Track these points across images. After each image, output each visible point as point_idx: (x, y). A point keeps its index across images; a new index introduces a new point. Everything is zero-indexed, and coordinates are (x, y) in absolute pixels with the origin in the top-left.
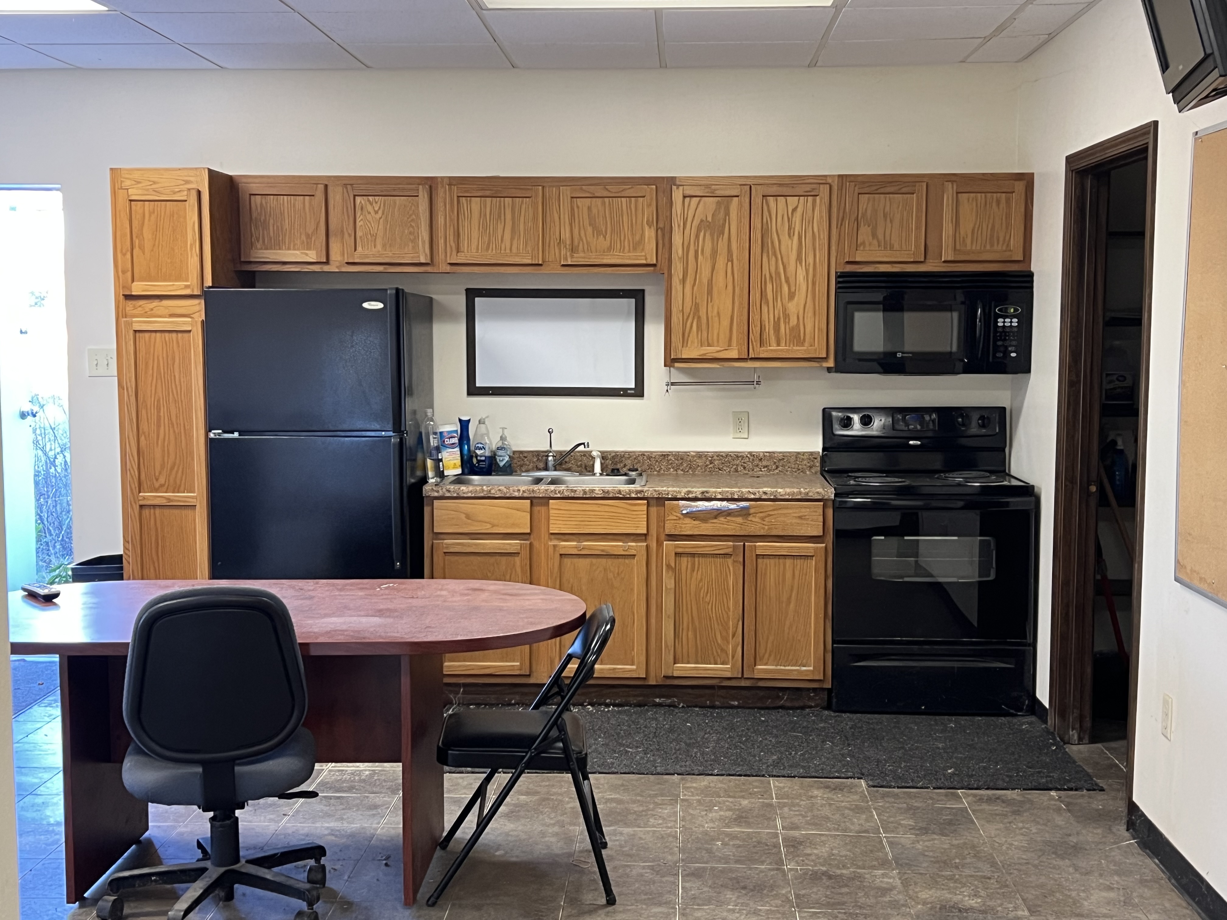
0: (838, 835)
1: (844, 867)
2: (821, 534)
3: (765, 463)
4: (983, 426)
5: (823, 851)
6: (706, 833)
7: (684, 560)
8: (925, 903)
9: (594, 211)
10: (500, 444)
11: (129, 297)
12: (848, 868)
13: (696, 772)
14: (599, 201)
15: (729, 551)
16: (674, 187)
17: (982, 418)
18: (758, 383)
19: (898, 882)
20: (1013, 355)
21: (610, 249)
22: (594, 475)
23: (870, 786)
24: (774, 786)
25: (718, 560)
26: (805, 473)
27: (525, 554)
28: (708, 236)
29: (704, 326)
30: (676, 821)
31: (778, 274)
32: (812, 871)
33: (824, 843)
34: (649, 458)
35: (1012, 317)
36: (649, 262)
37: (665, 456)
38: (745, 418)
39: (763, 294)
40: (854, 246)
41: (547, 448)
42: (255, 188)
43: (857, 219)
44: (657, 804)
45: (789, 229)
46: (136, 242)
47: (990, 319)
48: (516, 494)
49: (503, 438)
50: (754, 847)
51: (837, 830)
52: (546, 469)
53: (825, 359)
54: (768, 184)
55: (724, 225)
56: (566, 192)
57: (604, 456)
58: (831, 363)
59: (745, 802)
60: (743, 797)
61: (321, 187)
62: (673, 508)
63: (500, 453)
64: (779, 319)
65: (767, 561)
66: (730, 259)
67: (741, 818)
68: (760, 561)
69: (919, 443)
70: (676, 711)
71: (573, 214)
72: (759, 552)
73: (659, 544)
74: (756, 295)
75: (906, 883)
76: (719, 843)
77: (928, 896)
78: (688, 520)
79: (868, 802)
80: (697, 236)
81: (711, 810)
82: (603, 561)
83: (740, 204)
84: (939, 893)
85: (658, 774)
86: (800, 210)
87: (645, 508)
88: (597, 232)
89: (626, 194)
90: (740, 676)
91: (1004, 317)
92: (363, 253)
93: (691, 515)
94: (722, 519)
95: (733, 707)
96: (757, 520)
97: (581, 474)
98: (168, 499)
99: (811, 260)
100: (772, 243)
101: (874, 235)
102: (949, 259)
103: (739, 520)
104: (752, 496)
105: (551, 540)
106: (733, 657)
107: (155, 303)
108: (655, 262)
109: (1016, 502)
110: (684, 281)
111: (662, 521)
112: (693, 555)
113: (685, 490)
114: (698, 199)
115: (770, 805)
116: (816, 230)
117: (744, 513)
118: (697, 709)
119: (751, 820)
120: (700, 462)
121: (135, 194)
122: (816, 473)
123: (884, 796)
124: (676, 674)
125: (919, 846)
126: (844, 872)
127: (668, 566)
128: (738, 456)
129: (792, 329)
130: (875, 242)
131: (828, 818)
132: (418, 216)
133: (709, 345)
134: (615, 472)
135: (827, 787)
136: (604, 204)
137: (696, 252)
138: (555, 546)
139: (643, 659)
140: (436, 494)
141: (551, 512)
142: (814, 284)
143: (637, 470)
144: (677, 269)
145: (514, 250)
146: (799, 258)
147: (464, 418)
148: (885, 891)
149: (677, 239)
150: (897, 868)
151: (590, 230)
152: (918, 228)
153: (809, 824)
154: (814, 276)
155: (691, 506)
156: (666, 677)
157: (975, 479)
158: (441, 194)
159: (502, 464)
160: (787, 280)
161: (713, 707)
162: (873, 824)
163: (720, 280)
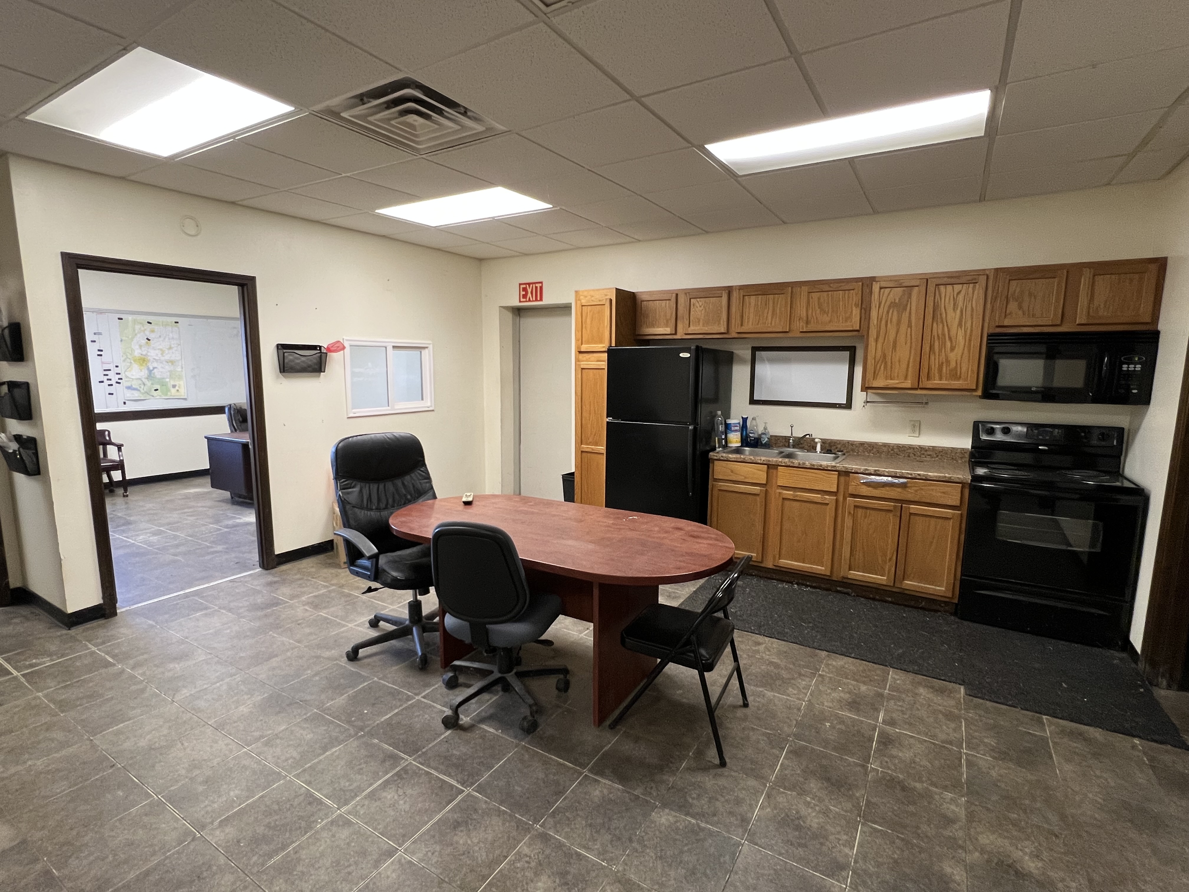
0: (925, 741)
1: (920, 781)
2: (959, 505)
3: (929, 453)
4: (1103, 439)
5: (906, 755)
6: (822, 712)
7: (860, 511)
8: (982, 851)
9: (822, 300)
10: (764, 432)
11: (580, 352)
12: (923, 782)
13: (839, 652)
14: (826, 293)
15: (892, 508)
16: (874, 283)
17: (1103, 434)
18: (927, 403)
19: (962, 813)
20: (1135, 391)
21: (830, 321)
22: (816, 452)
23: (966, 694)
24: (892, 677)
25: (884, 513)
26: (957, 461)
27: (763, 495)
28: (895, 313)
29: (889, 367)
30: (806, 694)
31: (944, 335)
32: (891, 776)
33: (911, 746)
34: (852, 445)
35: (1135, 364)
36: (855, 328)
37: (862, 444)
38: (917, 424)
39: (931, 347)
40: (1003, 315)
41: (789, 435)
42: (645, 297)
43: (1007, 297)
44: (800, 674)
45: (954, 304)
46: (584, 326)
47: (1116, 365)
48: (759, 461)
49: (765, 429)
50: (854, 735)
51: (926, 735)
52: (789, 447)
53: (975, 390)
54: (940, 278)
55: (907, 305)
56: (805, 289)
57: (824, 442)
58: (979, 393)
59: (863, 688)
60: (864, 683)
61: (674, 295)
62: (855, 478)
63: (763, 436)
64: (942, 363)
65: (917, 518)
66: (910, 325)
67: (854, 705)
68: (912, 517)
69: (1046, 448)
70: (849, 598)
71: (808, 302)
72: (912, 511)
73: (845, 498)
74: (927, 348)
75: (971, 817)
76: (828, 724)
77: (988, 842)
78: (864, 487)
79: (960, 710)
80: (888, 312)
81: (834, 690)
82: (808, 505)
83: (919, 292)
84: (1000, 841)
85: (813, 648)
86: (963, 292)
87: (836, 476)
88: (823, 311)
89: (842, 288)
90: (892, 585)
91: (1128, 364)
92: (693, 329)
93: (868, 484)
94: (887, 488)
95: (886, 602)
96: (912, 491)
97: (808, 451)
98: (592, 449)
99: (969, 325)
100: (941, 314)
101: (1020, 307)
102: (1083, 322)
103: (899, 490)
104: (910, 476)
105: (778, 489)
106: (889, 573)
107: (591, 355)
108: (858, 328)
109: (1125, 500)
110: (877, 340)
111: (847, 485)
112: (866, 508)
113: (863, 468)
114: (889, 289)
115: (881, 695)
116: (974, 306)
117: (904, 486)
118: (862, 599)
119: (862, 707)
120: (885, 449)
121: (584, 302)
122: (965, 461)
123: (976, 707)
124: (849, 577)
125: (994, 773)
126: (918, 785)
127: (850, 513)
128: (911, 447)
129: (951, 370)
130: (1020, 313)
131: (921, 720)
132: (722, 308)
133: (891, 379)
134: (829, 451)
135: (932, 687)
136: (828, 295)
137: (887, 322)
138: (780, 493)
139: (829, 564)
140: (716, 458)
141: (779, 473)
142: (970, 340)
143: (842, 451)
144: (873, 332)
145: (773, 325)
146: (960, 325)
147: (745, 416)
148: (949, 821)
149: (874, 314)
150: (967, 794)
151: (818, 311)
152: (1057, 301)
153: (906, 723)
154: (971, 335)
155: (868, 479)
156: (843, 578)
157: (1090, 478)
158: (735, 295)
159: (764, 442)
160: (950, 338)
161: (874, 599)
162: (958, 736)
163: (902, 338)
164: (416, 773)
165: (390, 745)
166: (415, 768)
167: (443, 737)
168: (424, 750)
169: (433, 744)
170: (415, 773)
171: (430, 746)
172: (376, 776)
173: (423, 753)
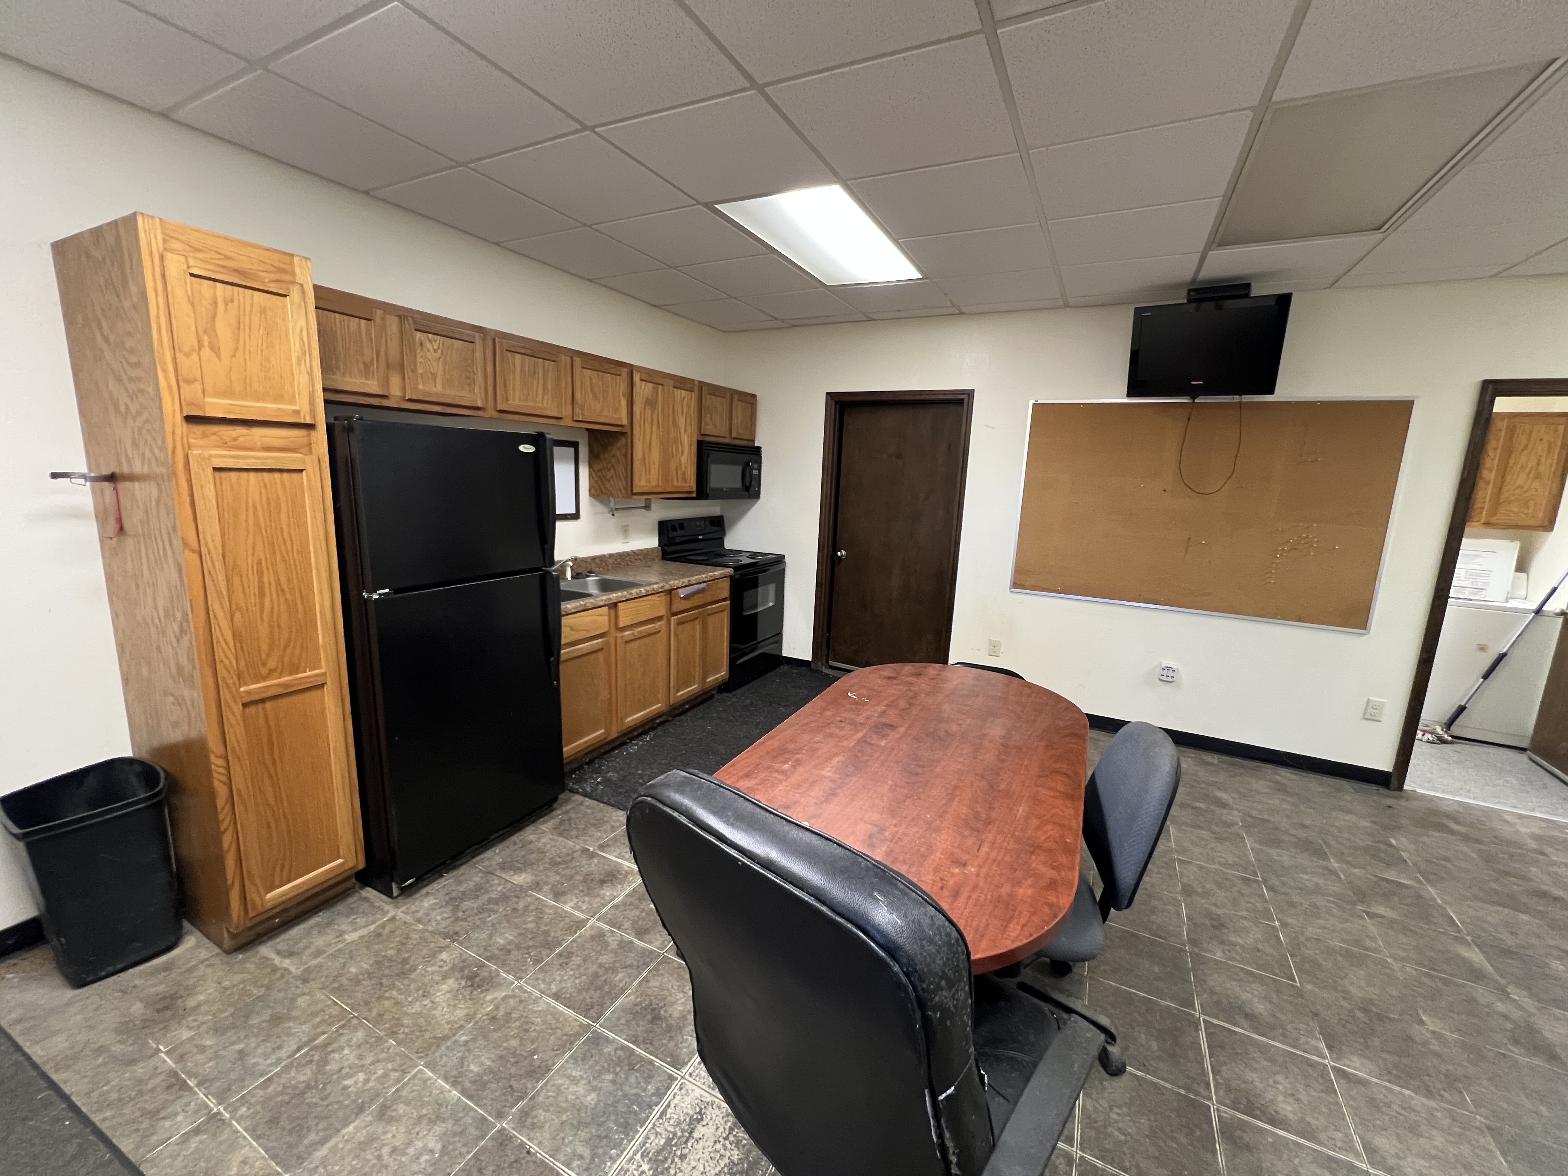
2: (728, 596)
3: (639, 557)
7: (680, 627)
9: (593, 381)
11: (198, 419)
14: (597, 372)
16: (635, 372)
18: (648, 507)
20: (756, 489)
25: (693, 623)
27: (606, 648)
29: (647, 469)
31: (677, 438)
36: (622, 423)
40: (705, 425)
43: (706, 409)
45: (682, 410)
46: (206, 339)
48: (601, 603)
54: (674, 380)
55: (656, 404)
56: (578, 362)
61: (380, 313)
62: (676, 594)
69: (702, 537)
71: (582, 381)
72: (708, 613)
73: (670, 620)
78: (682, 601)
80: (645, 409)
82: (645, 640)
86: (686, 399)
87: (665, 597)
89: (611, 371)
90: (701, 689)
92: (425, 392)
93: (685, 597)
94: (695, 597)
96: (708, 593)
98: (284, 686)
101: (711, 419)
102: (735, 436)
103: (701, 595)
104: (707, 579)
105: (619, 633)
106: (698, 679)
108: (625, 424)
111: (671, 604)
112: (683, 623)
114: (645, 382)
117: (704, 590)
121: (196, 264)
127: (674, 633)
129: (683, 474)
130: (711, 424)
132: (474, 362)
136: (599, 375)
138: (622, 637)
141: (620, 612)
142: (690, 446)
144: (637, 430)
145: (545, 405)
149: (636, 410)
152: (726, 418)
155: (685, 591)
156: (672, 705)
160: (681, 443)
164: (1227, 1087)
165: (1214, 1152)
166: (1222, 1093)
167: (1140, 1073)
168: (1183, 1092)
169: (1162, 1083)
170: (1228, 1089)
171: (1168, 1085)
172: (1280, 1145)
173: (1187, 1088)
